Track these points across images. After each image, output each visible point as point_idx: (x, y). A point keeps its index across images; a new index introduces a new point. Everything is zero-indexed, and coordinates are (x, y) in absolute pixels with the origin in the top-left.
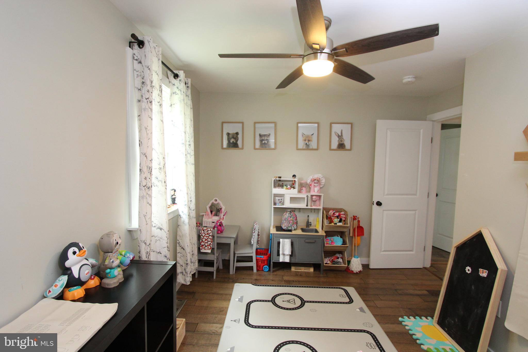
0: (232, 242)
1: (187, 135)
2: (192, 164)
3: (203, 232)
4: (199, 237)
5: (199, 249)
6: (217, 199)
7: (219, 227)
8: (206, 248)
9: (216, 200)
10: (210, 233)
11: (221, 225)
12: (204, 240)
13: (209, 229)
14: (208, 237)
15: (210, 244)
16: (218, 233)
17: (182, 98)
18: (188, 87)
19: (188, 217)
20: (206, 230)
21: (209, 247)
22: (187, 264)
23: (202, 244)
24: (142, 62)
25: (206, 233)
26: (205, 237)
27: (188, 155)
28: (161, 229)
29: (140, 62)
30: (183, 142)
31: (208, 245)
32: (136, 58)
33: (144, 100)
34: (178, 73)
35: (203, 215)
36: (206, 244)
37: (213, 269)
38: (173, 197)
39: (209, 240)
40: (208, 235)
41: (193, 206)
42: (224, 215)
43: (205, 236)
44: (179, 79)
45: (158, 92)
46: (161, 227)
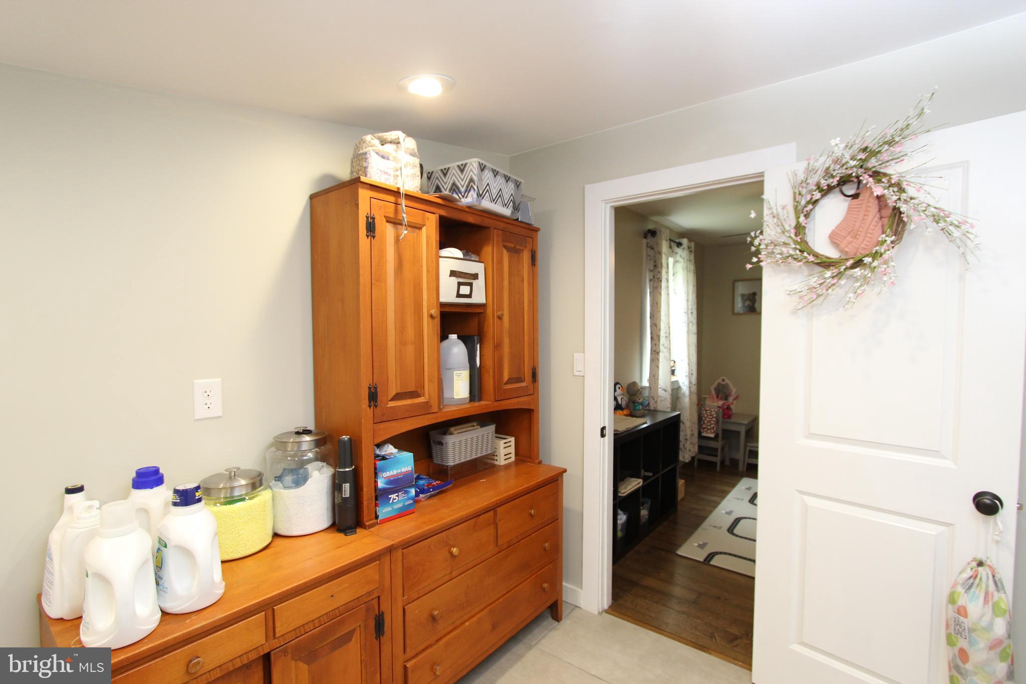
0: (743, 430)
1: (690, 302)
2: (694, 334)
3: (705, 412)
4: (700, 418)
5: (700, 433)
6: (725, 378)
7: (726, 412)
8: (709, 431)
9: (723, 380)
10: (714, 414)
11: (729, 408)
12: (706, 422)
13: (713, 410)
14: (711, 418)
15: (713, 427)
16: (723, 417)
17: (685, 266)
18: (691, 251)
19: (688, 389)
20: (709, 410)
21: (713, 431)
22: (686, 439)
23: (704, 426)
24: (655, 249)
25: (708, 414)
26: (707, 419)
27: (691, 324)
28: (665, 391)
29: (652, 248)
30: (686, 310)
31: (711, 429)
32: (649, 245)
33: (656, 280)
34: (682, 242)
35: (706, 398)
36: (709, 427)
37: (717, 460)
38: (673, 368)
39: (713, 422)
40: (711, 417)
41: (694, 380)
42: (734, 400)
43: (707, 417)
44: (683, 247)
45: (666, 270)
46: (666, 389)
